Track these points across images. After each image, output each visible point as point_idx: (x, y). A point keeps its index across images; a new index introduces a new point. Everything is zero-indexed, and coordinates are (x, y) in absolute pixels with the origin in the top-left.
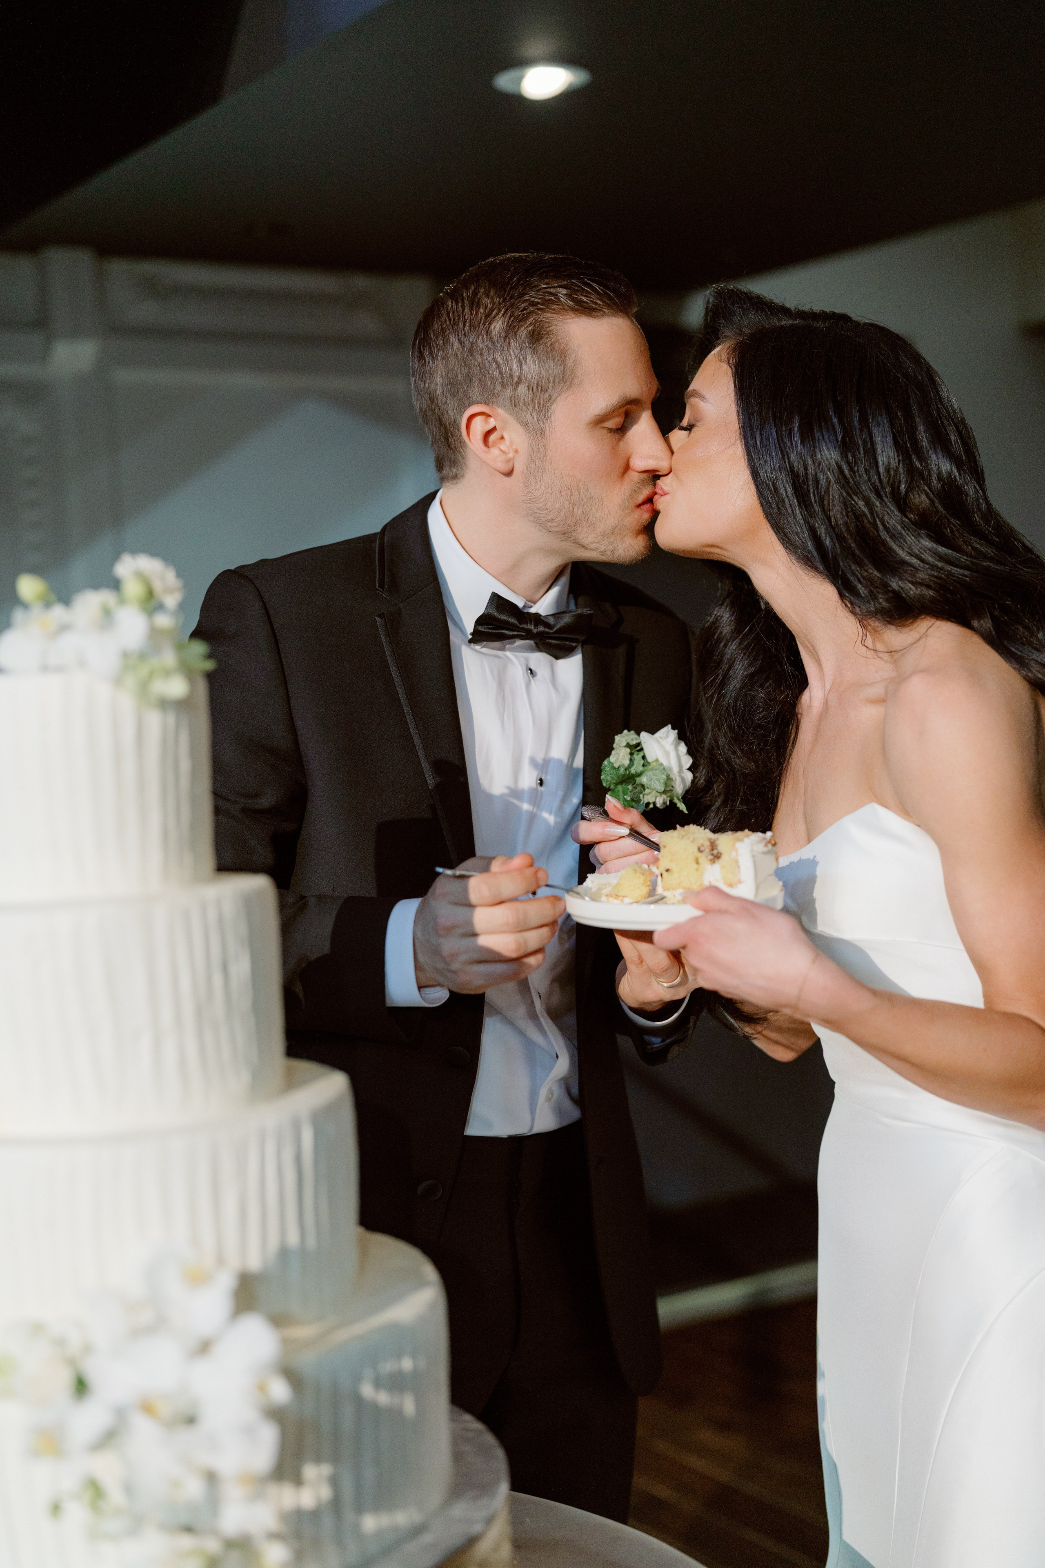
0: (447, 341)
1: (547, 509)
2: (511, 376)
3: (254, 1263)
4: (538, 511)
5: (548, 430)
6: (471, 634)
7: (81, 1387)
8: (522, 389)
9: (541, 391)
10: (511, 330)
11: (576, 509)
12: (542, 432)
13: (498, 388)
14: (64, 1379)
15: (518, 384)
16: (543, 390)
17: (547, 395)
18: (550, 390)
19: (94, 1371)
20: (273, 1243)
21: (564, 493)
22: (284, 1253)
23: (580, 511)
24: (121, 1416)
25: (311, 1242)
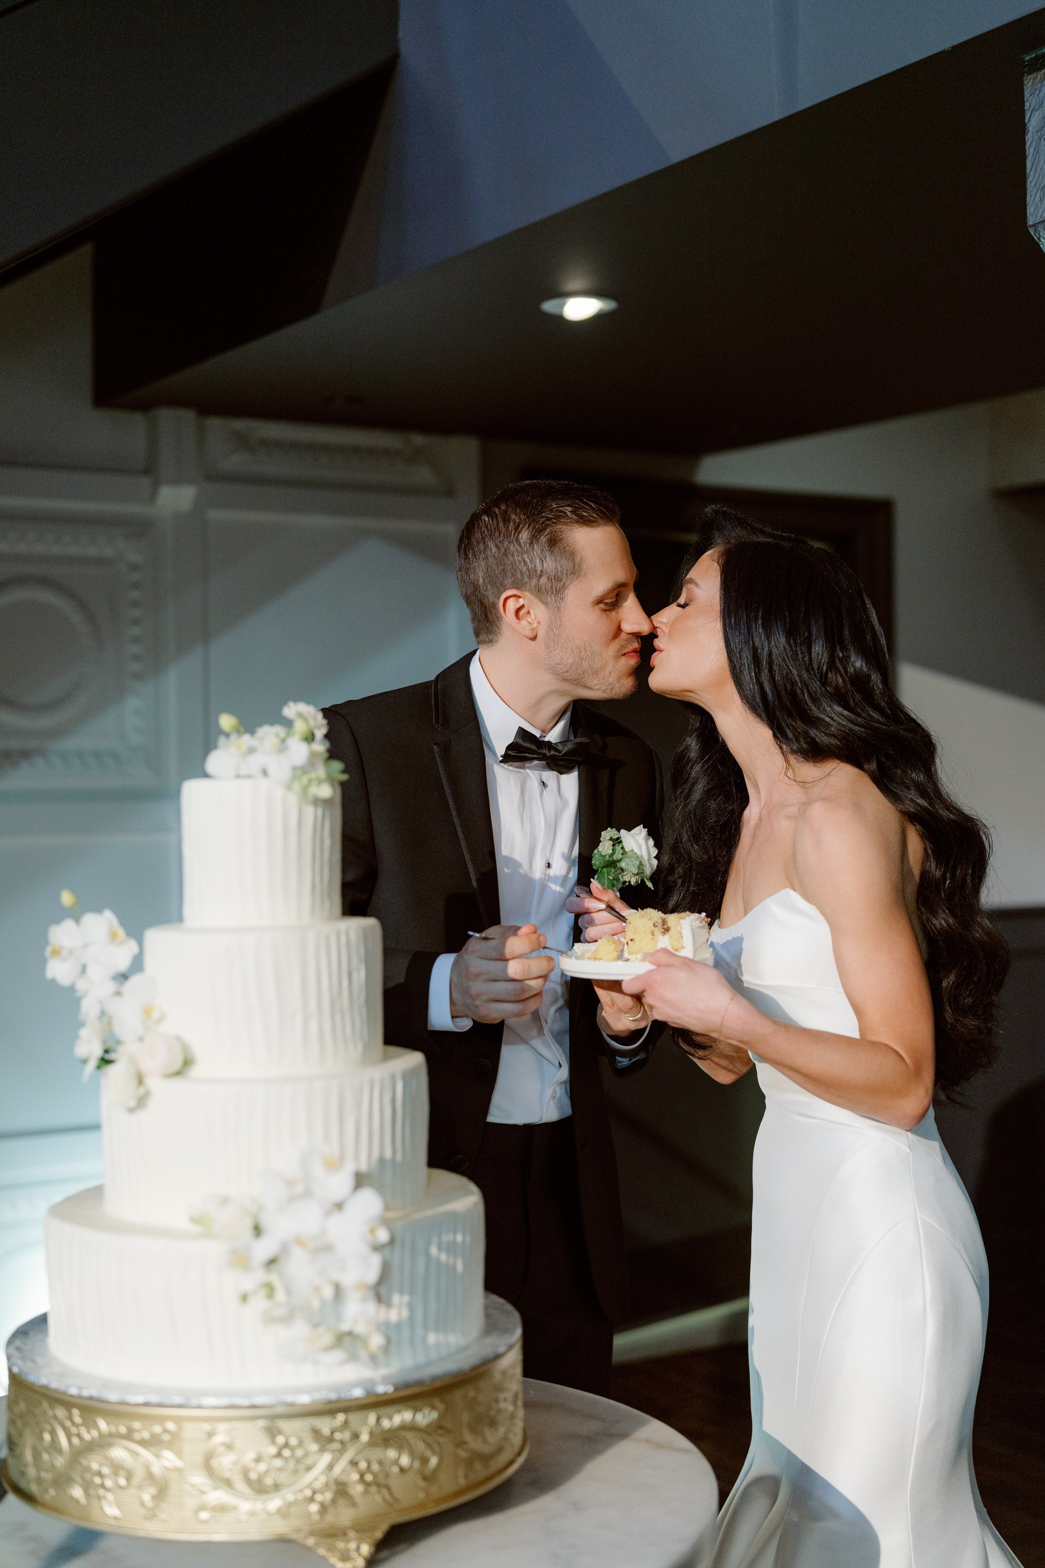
0: (486, 547)
1: (563, 664)
2: (536, 571)
3: (364, 1167)
4: (556, 666)
5: (563, 608)
6: (501, 756)
7: (258, 1230)
8: (544, 580)
9: (558, 581)
10: (534, 538)
11: (583, 662)
12: (559, 608)
13: (526, 579)
14: (248, 1223)
15: (541, 576)
16: (559, 580)
17: (562, 583)
18: (564, 580)
19: (267, 1222)
20: (376, 1155)
21: (575, 651)
22: (382, 1161)
23: (586, 664)
24: (285, 1249)
25: (399, 1157)
